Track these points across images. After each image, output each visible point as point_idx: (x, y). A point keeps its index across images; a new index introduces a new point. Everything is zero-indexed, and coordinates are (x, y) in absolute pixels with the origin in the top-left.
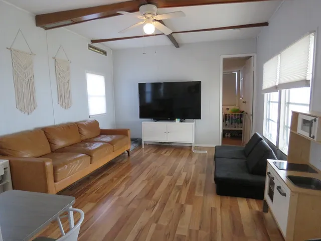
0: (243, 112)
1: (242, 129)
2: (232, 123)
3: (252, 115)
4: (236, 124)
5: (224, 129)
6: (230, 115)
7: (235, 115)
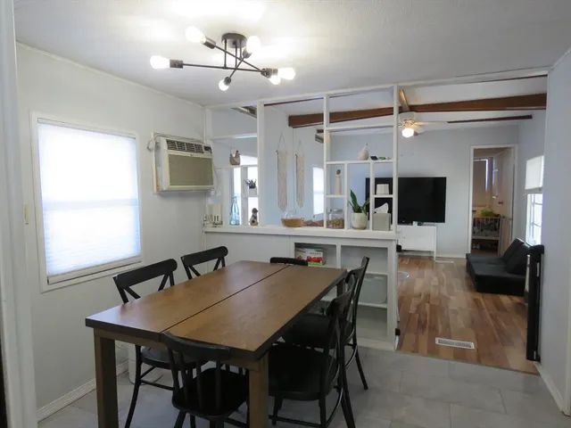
0: (498, 215)
1: (499, 238)
2: (482, 231)
3: (512, 219)
4: (488, 232)
5: (474, 237)
6: (481, 220)
7: (487, 219)
